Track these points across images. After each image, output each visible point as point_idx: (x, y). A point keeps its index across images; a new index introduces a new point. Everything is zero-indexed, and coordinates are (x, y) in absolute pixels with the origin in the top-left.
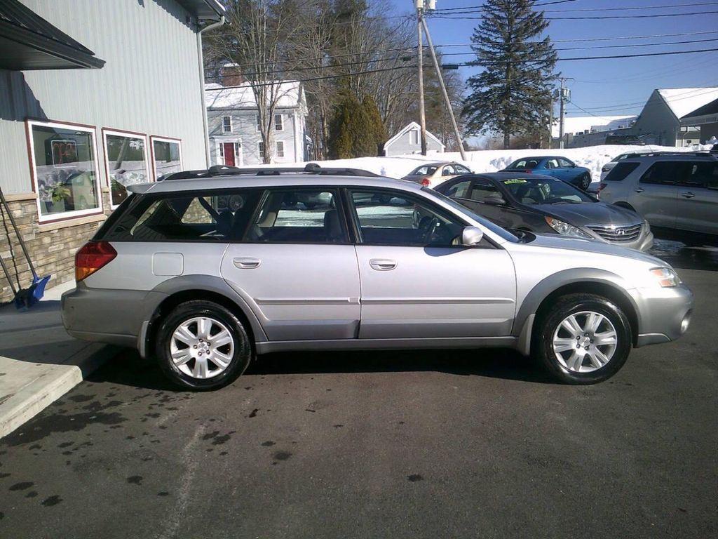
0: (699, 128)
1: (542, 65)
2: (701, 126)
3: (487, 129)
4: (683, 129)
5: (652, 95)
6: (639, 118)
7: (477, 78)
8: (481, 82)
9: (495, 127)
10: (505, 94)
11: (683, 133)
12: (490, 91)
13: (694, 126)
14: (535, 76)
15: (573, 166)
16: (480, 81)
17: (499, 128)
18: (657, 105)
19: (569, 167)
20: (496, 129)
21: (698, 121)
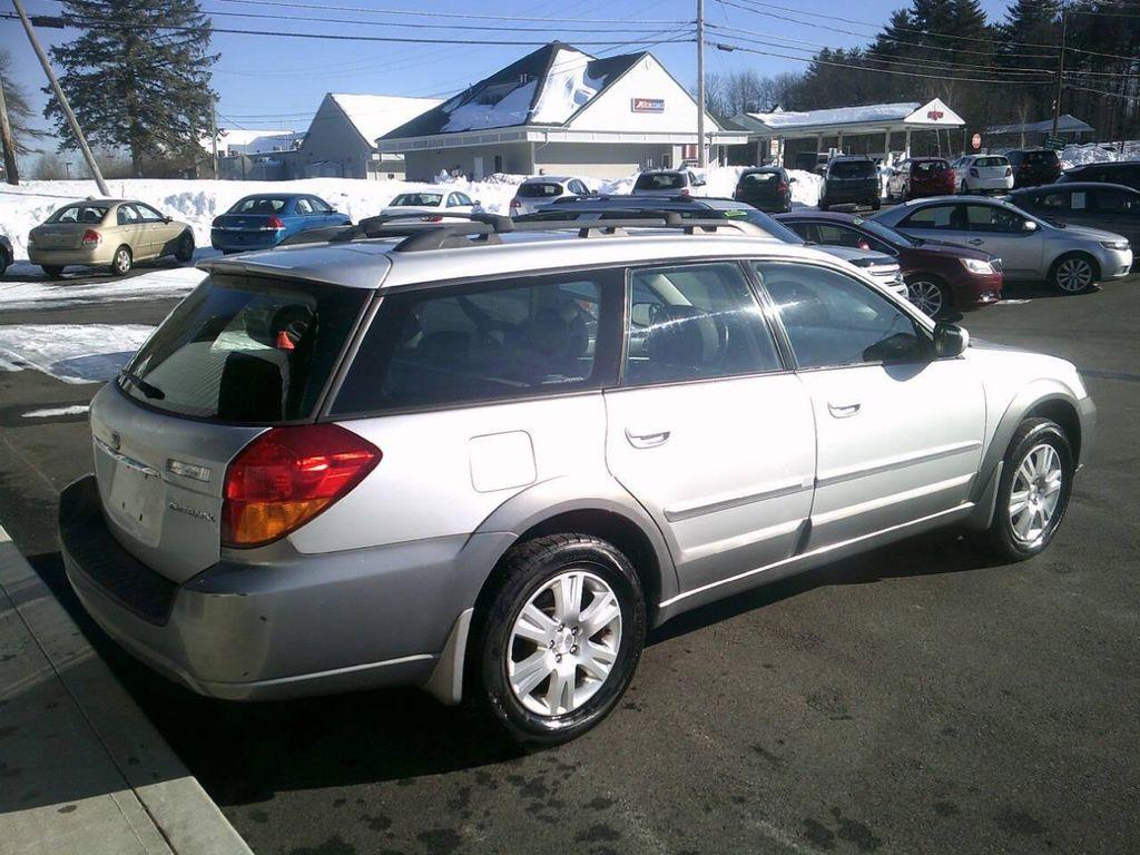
0: (402, 157)
1: (186, 39)
2: (406, 154)
3: (97, 141)
4: (375, 157)
5: (323, 103)
6: (307, 136)
7: (72, 48)
8: (77, 56)
9: (110, 138)
10: (126, 83)
11: (375, 162)
12: (103, 74)
13: (395, 153)
14: (180, 59)
15: (330, 211)
16: (75, 54)
17: (117, 140)
18: (331, 118)
19: (325, 212)
20: (111, 143)
21: (401, 146)
